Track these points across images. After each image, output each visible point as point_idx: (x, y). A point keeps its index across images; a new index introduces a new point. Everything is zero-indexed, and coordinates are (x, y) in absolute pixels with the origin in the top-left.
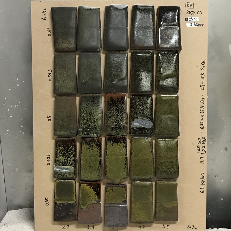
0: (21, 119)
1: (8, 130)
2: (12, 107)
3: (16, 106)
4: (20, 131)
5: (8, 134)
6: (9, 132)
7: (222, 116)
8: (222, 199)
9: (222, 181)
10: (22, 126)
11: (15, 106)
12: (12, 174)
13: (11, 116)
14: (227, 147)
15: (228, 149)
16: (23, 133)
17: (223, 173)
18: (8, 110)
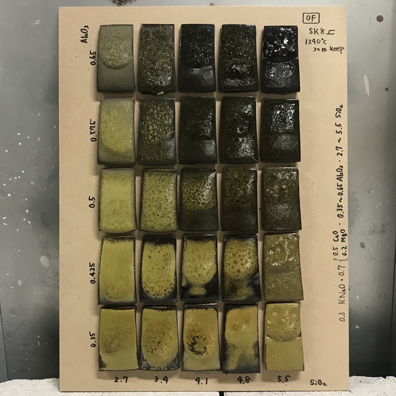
0: (26, 199)
1: (4, 218)
2: (10, 179)
3: (18, 178)
4: (24, 219)
5: (4, 224)
6: (5, 221)
7: (355, 192)
8: (357, 327)
9: (358, 297)
10: (27, 211)
11: (16, 178)
12: (12, 289)
13: (9, 195)
14: (365, 243)
15: (366, 246)
16: (29, 222)
17: (358, 285)
18: (4, 185)
